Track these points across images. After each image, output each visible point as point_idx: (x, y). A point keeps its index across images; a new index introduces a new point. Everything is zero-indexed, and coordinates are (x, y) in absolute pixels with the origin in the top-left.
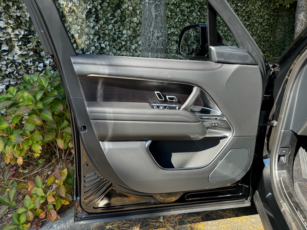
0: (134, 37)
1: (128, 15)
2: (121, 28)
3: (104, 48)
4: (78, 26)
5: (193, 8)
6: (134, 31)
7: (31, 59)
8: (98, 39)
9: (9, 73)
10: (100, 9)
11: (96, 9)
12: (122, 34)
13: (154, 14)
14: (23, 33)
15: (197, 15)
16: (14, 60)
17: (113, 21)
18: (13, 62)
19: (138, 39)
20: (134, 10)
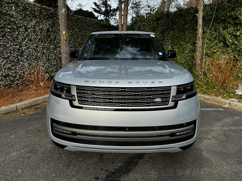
0: (55, 48)
1: (53, 40)
2: (50, 45)
3: (44, 52)
5: (78, 37)
6: (55, 46)
7: (20, 56)
8: (42, 49)
9: (13, 61)
10: (43, 38)
13: (65, 43)
14: (18, 47)
16: (15, 56)
17: (47, 42)
19: (57, 49)
20: (55, 38)
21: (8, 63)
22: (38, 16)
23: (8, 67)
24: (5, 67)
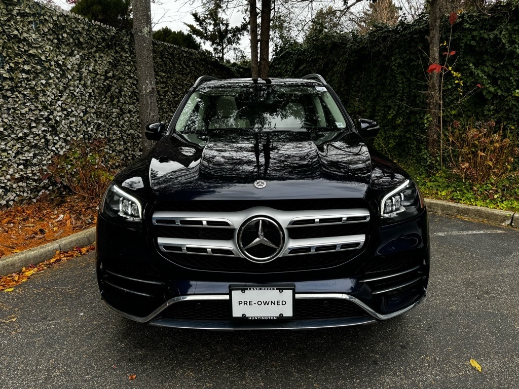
0: (120, 114)
1: (116, 97)
2: (111, 107)
4: (83, 106)
5: (166, 89)
6: (121, 109)
7: (50, 133)
8: (97, 117)
9: (35, 144)
11: (94, 93)
12: (113, 112)
14: (46, 114)
15: (172, 94)
16: (39, 134)
18: (39, 135)
19: (124, 116)
21: (25, 149)
22: (85, 43)
23: (23, 160)
24: (19, 159)
